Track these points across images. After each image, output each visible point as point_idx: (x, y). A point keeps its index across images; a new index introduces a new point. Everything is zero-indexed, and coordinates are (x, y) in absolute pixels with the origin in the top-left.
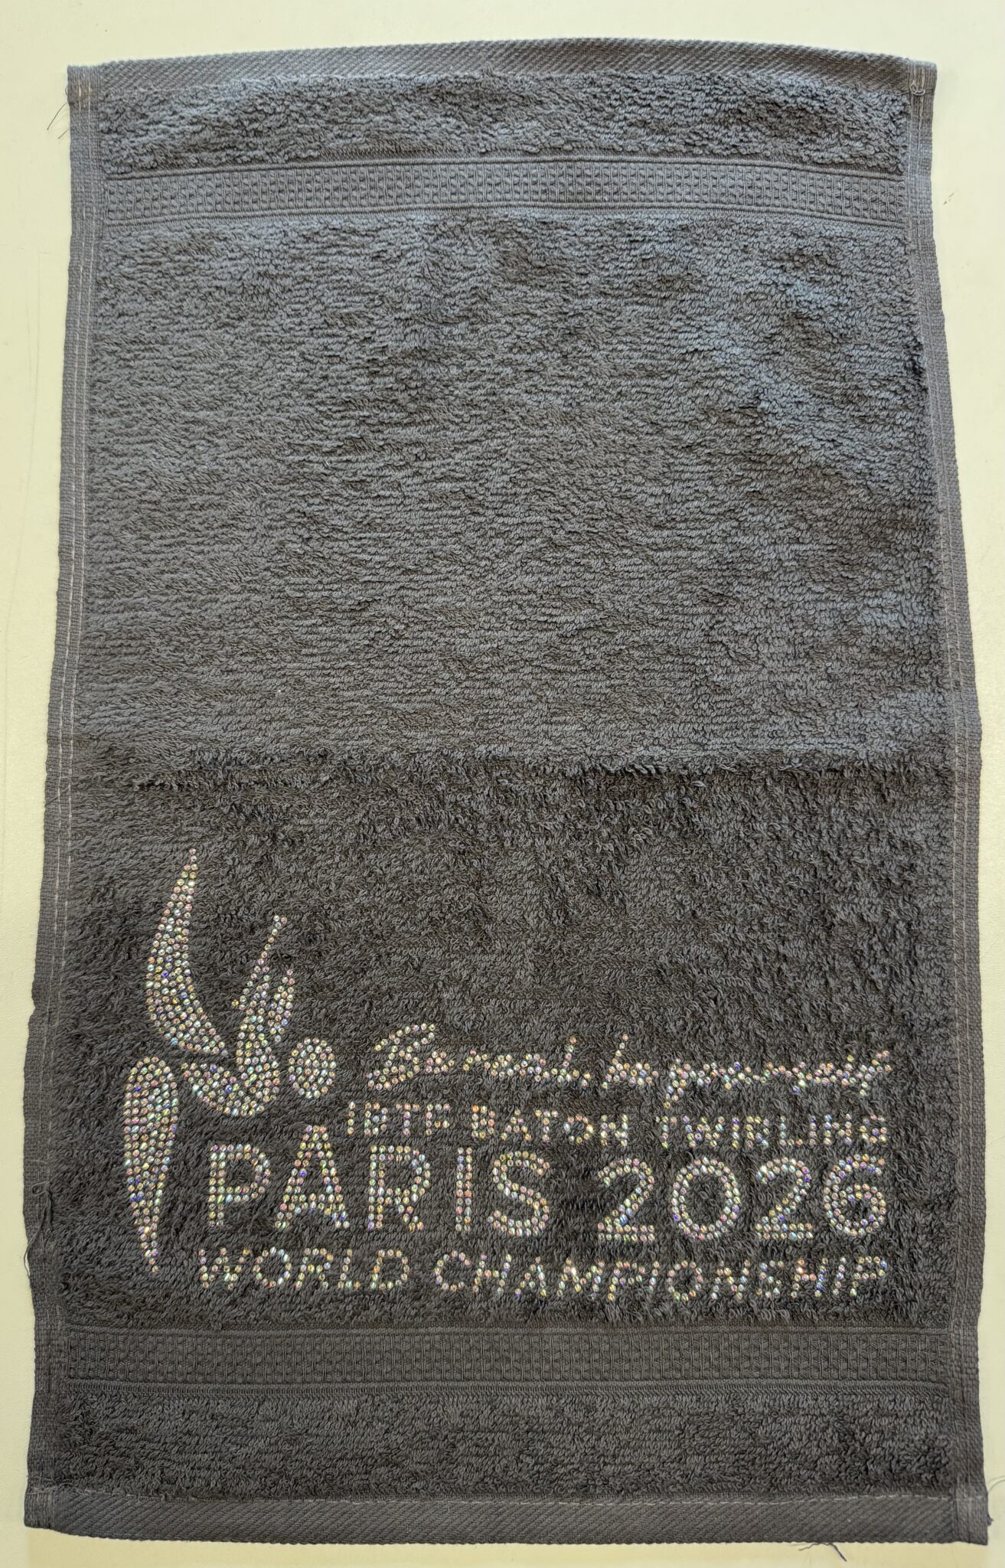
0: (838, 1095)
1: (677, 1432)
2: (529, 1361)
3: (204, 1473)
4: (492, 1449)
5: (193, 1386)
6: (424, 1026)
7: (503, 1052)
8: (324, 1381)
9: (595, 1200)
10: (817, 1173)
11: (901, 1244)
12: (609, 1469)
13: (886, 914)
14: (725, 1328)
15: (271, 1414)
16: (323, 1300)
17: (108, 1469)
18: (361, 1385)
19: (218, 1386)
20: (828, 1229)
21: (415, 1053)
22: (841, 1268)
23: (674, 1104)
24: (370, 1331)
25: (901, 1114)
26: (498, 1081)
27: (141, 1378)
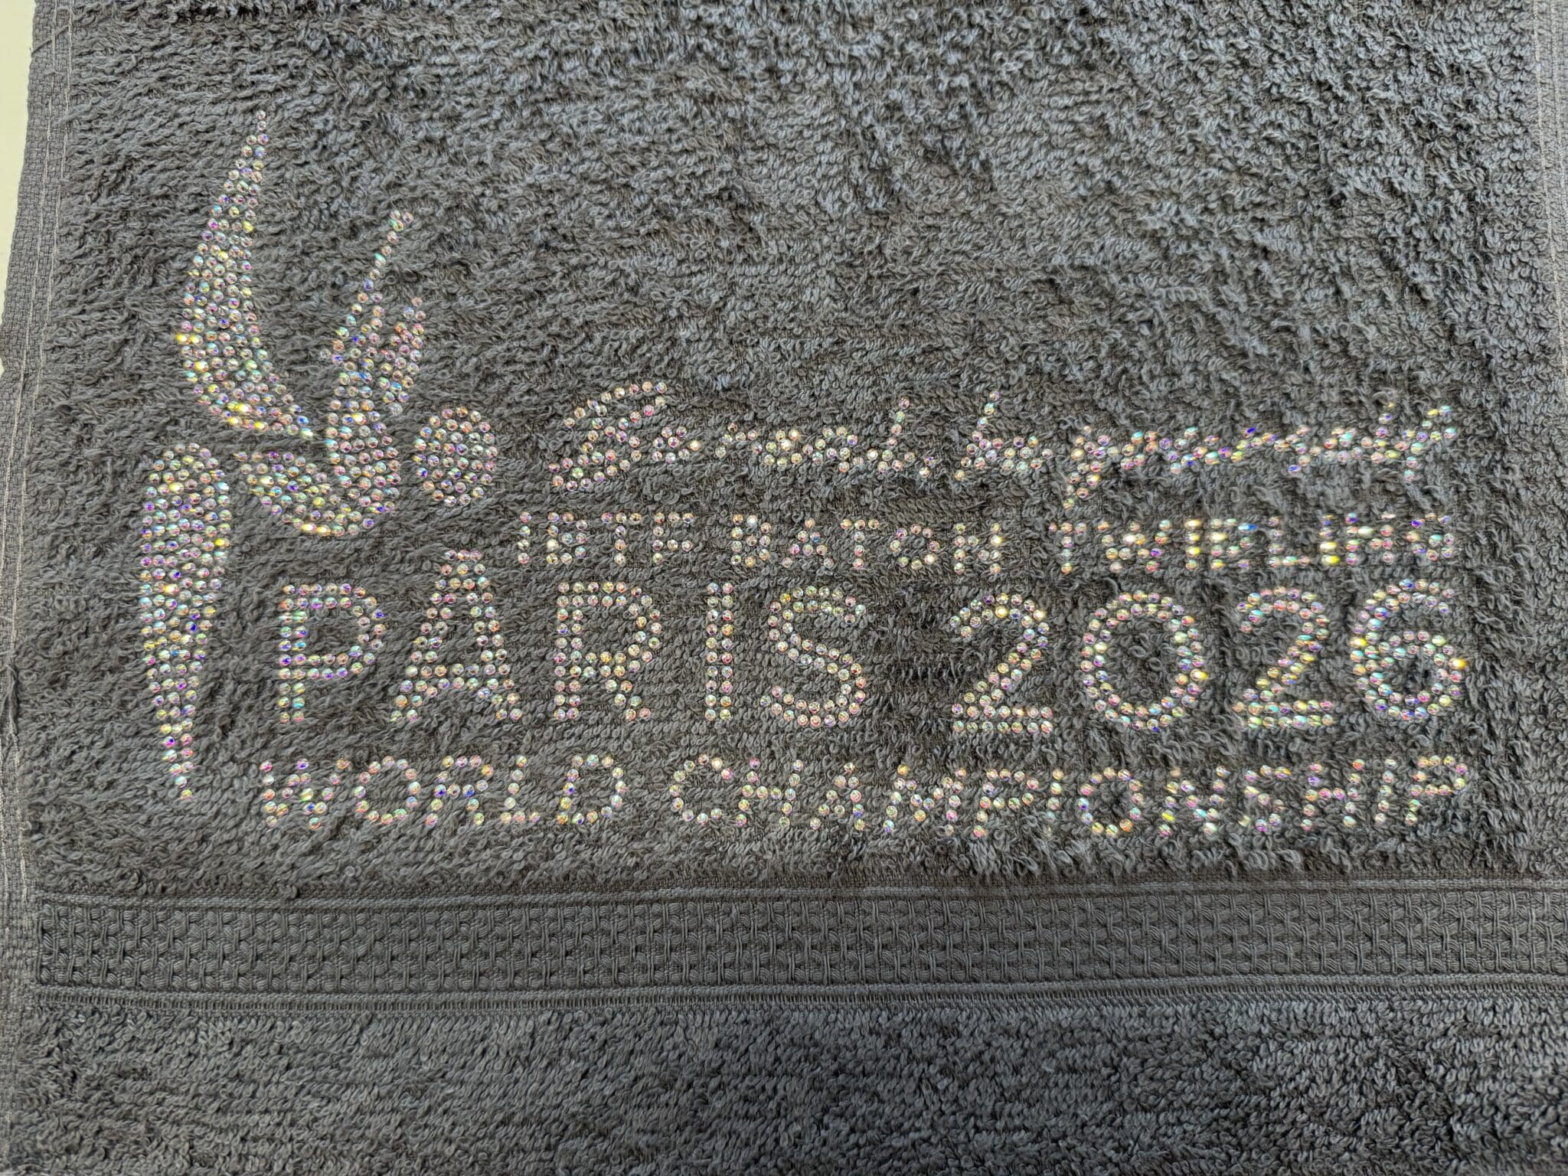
0: (1367, 478)
1: (1105, 1071)
2: (836, 947)
3: (264, 1148)
4: (772, 1105)
5: (247, 998)
6: (647, 386)
7: (784, 424)
8: (474, 988)
9: (945, 666)
10: (1337, 613)
11: (1491, 733)
12: (985, 1139)
13: (1431, 181)
14: (1186, 885)
15: (382, 1045)
16: (472, 844)
17: (103, 1143)
18: (540, 995)
19: (290, 997)
20: (1362, 706)
21: (633, 430)
22: (1388, 776)
23: (1081, 502)
24: (554, 897)
25: (1479, 508)
26: (775, 471)
27: (160, 983)
